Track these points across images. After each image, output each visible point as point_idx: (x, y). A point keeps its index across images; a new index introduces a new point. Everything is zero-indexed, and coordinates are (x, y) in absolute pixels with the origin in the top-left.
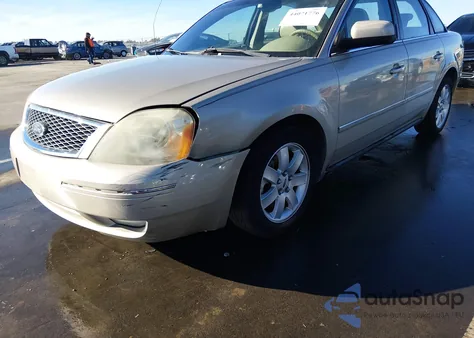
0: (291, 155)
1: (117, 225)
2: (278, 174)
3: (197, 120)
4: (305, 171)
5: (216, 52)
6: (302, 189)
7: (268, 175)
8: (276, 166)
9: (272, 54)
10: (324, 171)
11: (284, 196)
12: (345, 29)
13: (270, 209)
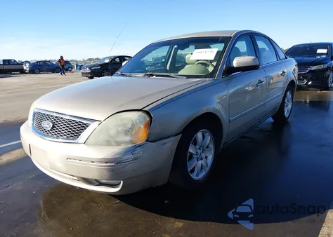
0: (204, 137)
1: (101, 184)
2: (197, 149)
3: (151, 118)
4: (212, 146)
5: (152, 75)
6: (210, 157)
7: (191, 150)
8: (195, 144)
9: (188, 77)
10: (222, 146)
11: (200, 162)
12: (230, 61)
13: (192, 171)
